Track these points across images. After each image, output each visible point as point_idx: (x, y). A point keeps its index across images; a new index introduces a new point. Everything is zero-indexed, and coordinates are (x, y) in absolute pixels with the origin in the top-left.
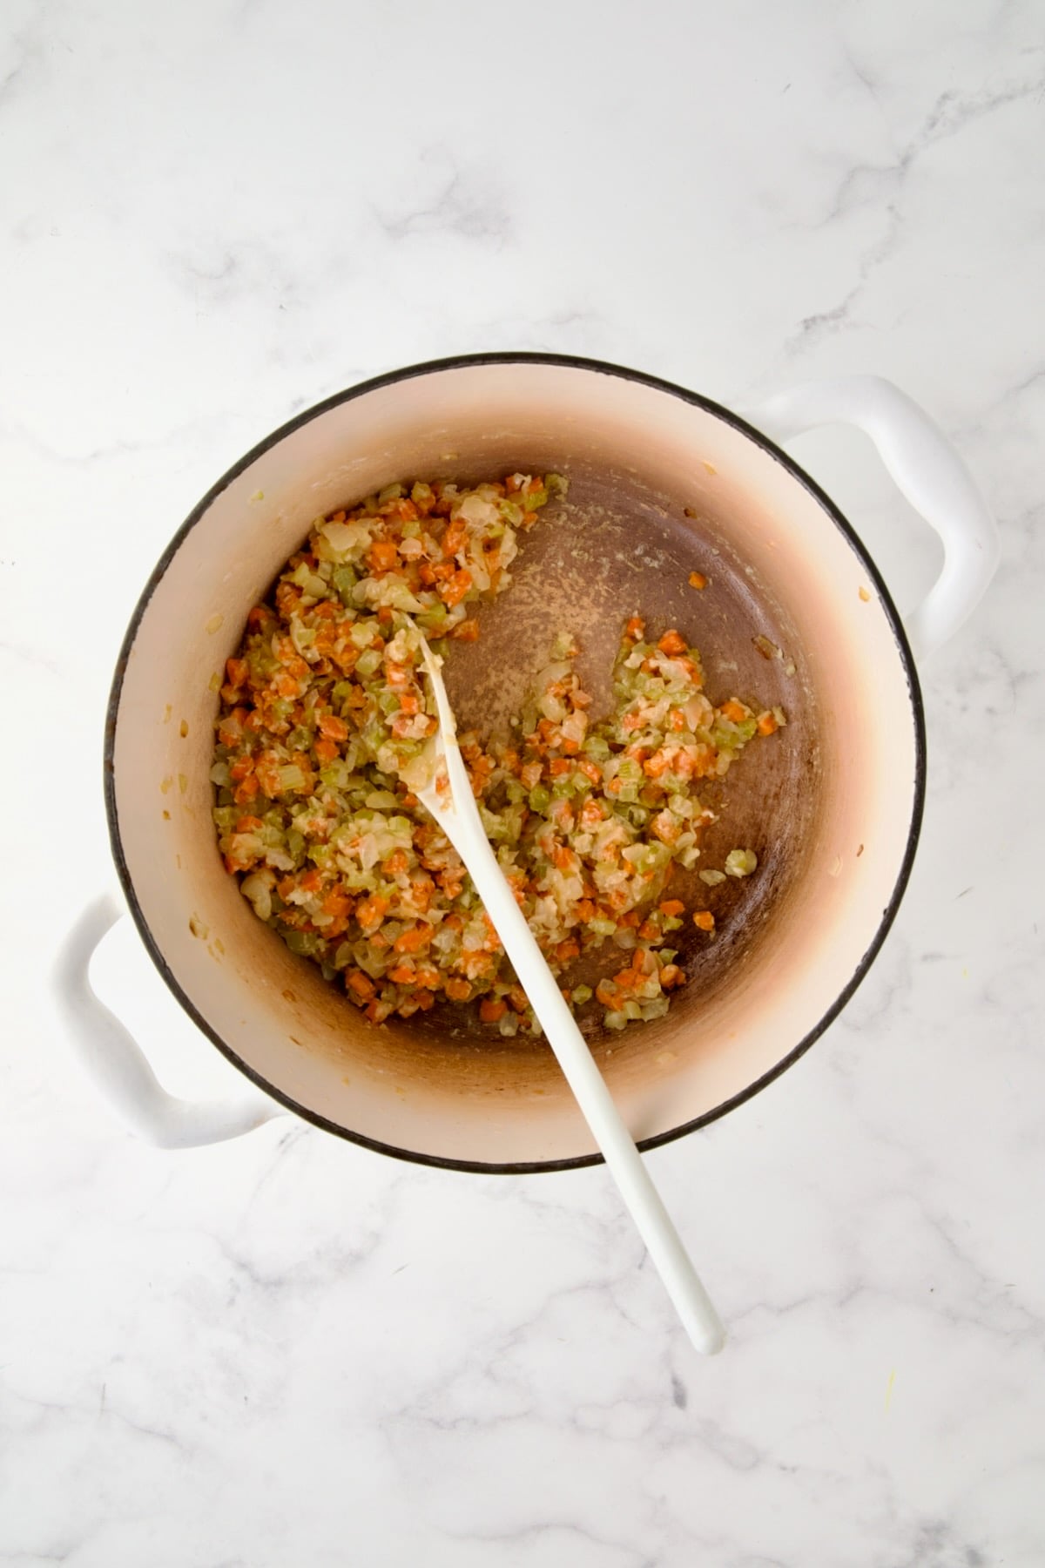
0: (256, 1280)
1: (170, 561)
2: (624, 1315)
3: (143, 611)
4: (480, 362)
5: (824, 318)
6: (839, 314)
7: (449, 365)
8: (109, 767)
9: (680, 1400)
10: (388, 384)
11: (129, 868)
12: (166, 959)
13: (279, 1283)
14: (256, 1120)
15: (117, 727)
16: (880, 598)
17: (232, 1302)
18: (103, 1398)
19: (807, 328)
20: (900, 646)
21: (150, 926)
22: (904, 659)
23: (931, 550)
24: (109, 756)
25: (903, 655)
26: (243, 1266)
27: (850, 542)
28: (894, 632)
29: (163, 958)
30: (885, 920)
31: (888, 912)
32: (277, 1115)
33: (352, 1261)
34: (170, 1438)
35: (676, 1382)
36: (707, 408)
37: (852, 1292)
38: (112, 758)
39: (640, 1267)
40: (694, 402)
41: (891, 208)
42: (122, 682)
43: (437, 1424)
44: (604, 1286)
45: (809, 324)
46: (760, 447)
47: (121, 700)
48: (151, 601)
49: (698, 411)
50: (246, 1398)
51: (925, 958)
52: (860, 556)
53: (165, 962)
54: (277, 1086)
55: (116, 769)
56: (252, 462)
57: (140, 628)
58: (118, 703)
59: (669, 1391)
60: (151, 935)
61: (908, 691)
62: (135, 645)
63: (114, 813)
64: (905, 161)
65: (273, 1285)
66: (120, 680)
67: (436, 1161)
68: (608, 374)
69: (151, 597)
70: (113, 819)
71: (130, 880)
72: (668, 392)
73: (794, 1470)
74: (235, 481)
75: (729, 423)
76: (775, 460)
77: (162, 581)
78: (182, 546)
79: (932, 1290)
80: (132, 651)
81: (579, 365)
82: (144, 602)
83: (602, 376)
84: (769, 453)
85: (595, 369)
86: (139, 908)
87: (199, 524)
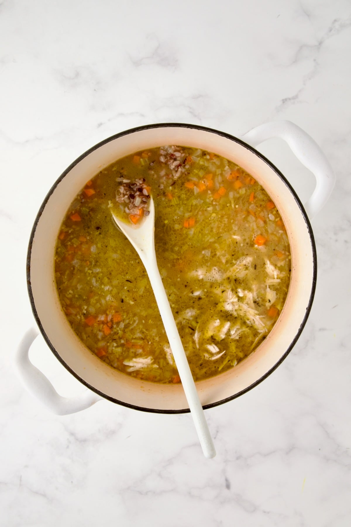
0: (77, 439)
1: (44, 208)
3: (36, 227)
4: (146, 128)
5: (290, 99)
6: (295, 97)
7: (135, 130)
8: (29, 283)
9: (228, 487)
10: (114, 139)
11: (39, 318)
12: (55, 349)
13: (85, 441)
15: (30, 268)
16: (295, 198)
17: (68, 447)
18: (21, 480)
19: (284, 102)
20: (303, 214)
21: (49, 338)
22: (305, 219)
24: (29, 279)
25: (305, 218)
26: (72, 434)
27: (282, 179)
28: (301, 210)
29: (54, 349)
30: (307, 312)
31: (308, 308)
33: (112, 433)
34: (44, 495)
35: (227, 480)
36: (227, 137)
37: (291, 449)
38: (30, 280)
40: (223, 135)
41: (315, 60)
42: (31, 252)
43: (141, 493)
45: (284, 101)
46: (248, 149)
47: (31, 259)
48: (38, 223)
50: (72, 482)
51: (320, 330)
52: (286, 184)
53: (55, 350)
54: (98, 390)
55: (31, 283)
56: (69, 171)
57: (35, 233)
58: (30, 260)
59: (224, 483)
60: (49, 340)
61: (308, 230)
62: (34, 239)
63: (32, 299)
64: (320, 43)
65: (83, 441)
68: (191, 128)
69: (38, 222)
70: (32, 301)
71: (40, 322)
72: (214, 133)
73: (268, 513)
74: (64, 178)
75: (236, 142)
76: (253, 153)
77: (41, 216)
78: (48, 203)
79: (320, 449)
80: (33, 241)
81: (181, 126)
82: (36, 224)
83: (189, 129)
84: (251, 151)
85: (187, 127)
86: (44, 331)
87: (52, 194)
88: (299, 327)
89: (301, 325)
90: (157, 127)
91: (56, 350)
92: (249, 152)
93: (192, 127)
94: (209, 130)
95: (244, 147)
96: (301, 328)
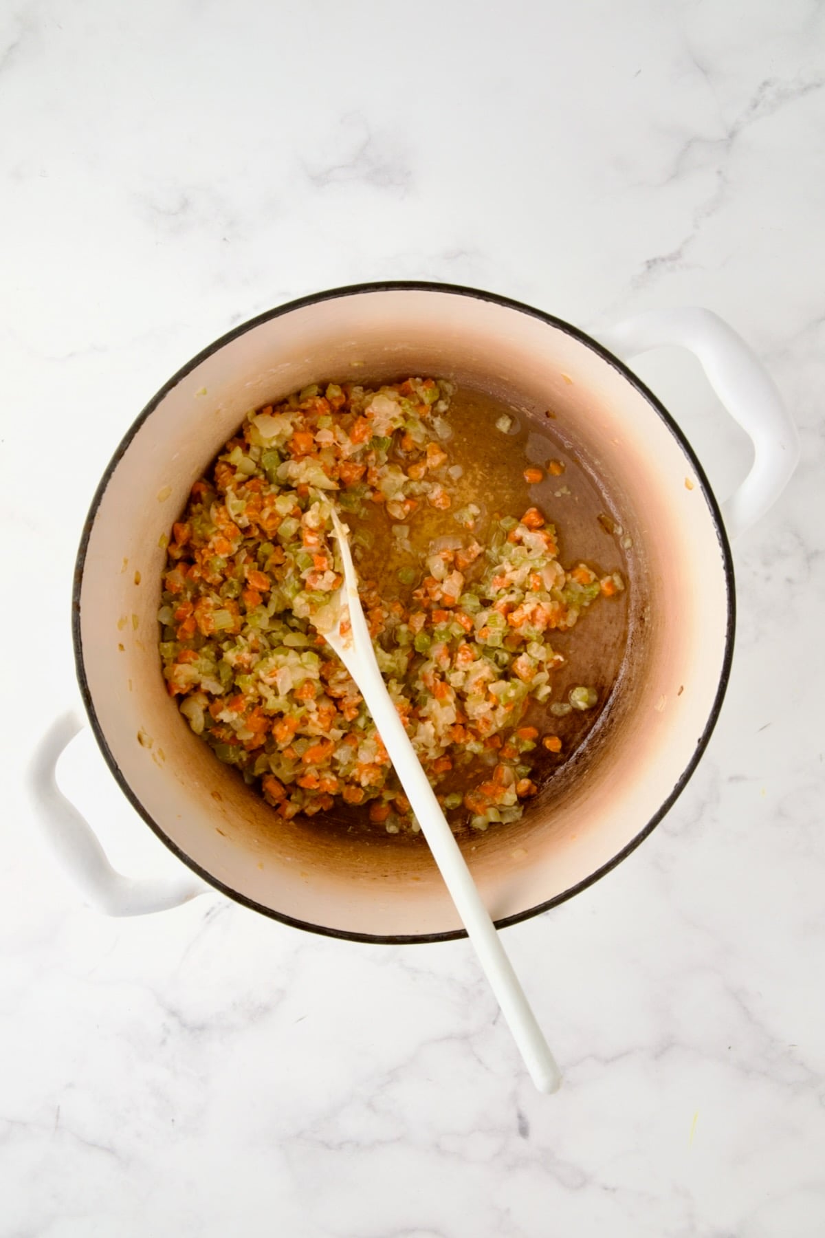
0: (184, 1025)
1: (130, 442)
2: (480, 1061)
4: (384, 288)
5: (663, 260)
6: (675, 256)
7: (359, 290)
8: (77, 607)
9: (524, 1131)
10: (310, 304)
11: (90, 689)
12: (118, 763)
13: (202, 1028)
14: (188, 895)
15: (84, 575)
16: (701, 487)
17: (164, 1042)
18: (58, 1117)
19: (649, 267)
20: (717, 526)
21: (106, 737)
22: (720, 537)
23: (743, 449)
24: (77, 598)
25: (719, 534)
26: (173, 1013)
27: (679, 441)
28: (712, 515)
29: (115, 762)
30: (698, 748)
31: (701, 740)
32: (204, 892)
33: (261, 1012)
34: (111, 1151)
35: (520, 1117)
36: (566, 331)
37: (664, 1048)
38: (79, 600)
39: (494, 1023)
40: (556, 325)
41: (719, 173)
42: (89, 539)
43: (327, 1146)
44: (465, 1037)
45: (651, 264)
46: (609, 363)
47: (88, 554)
48: (114, 474)
49: (559, 333)
50: (173, 1120)
51: (731, 779)
52: (686, 453)
53: (117, 766)
55: (81, 609)
56: (198, 364)
57: (105, 496)
58: (85, 556)
59: (515, 1124)
60: (106, 743)
61: (722, 563)
62: (100, 509)
63: (79, 644)
64: (732, 135)
65: (197, 1030)
66: (87, 537)
67: (332, 932)
68: (487, 301)
69: (113, 471)
70: (78, 649)
71: (91, 699)
72: (536, 317)
73: (614, 1190)
74: (184, 379)
75: (583, 343)
76: (620, 373)
77: (123, 458)
78: (140, 431)
79: (730, 1048)
80: (97, 514)
81: (464, 293)
82: (108, 475)
83: (482, 302)
84: (615, 368)
85: (477, 296)
86: (97, 721)
87: (154, 413)
88: (676, 780)
89: (682, 776)
90: (407, 288)
91: (119, 767)
92: (610, 369)
93: (489, 299)
94: (525, 310)
95: (602, 357)
96: (680, 783)
